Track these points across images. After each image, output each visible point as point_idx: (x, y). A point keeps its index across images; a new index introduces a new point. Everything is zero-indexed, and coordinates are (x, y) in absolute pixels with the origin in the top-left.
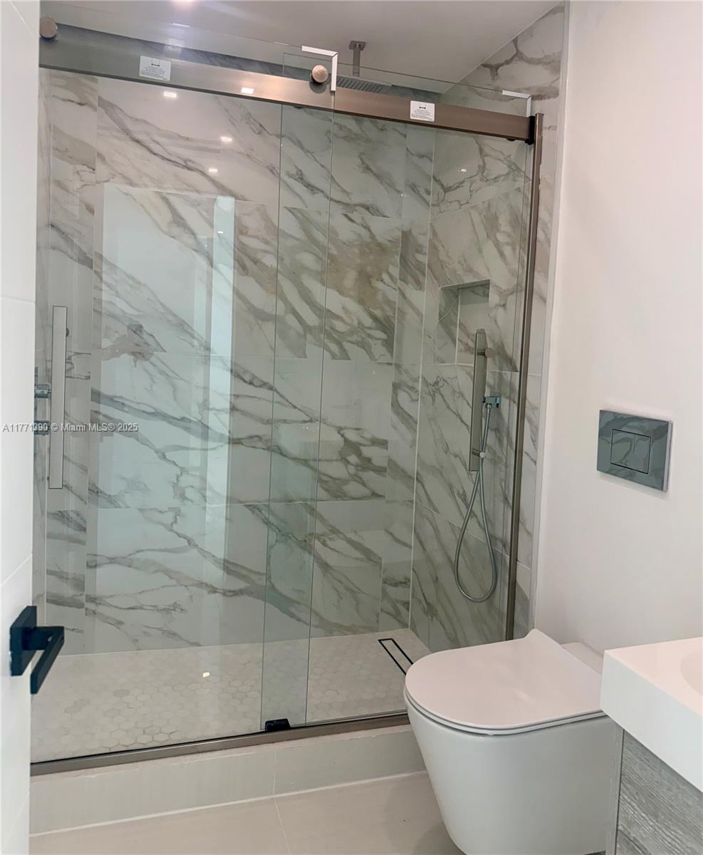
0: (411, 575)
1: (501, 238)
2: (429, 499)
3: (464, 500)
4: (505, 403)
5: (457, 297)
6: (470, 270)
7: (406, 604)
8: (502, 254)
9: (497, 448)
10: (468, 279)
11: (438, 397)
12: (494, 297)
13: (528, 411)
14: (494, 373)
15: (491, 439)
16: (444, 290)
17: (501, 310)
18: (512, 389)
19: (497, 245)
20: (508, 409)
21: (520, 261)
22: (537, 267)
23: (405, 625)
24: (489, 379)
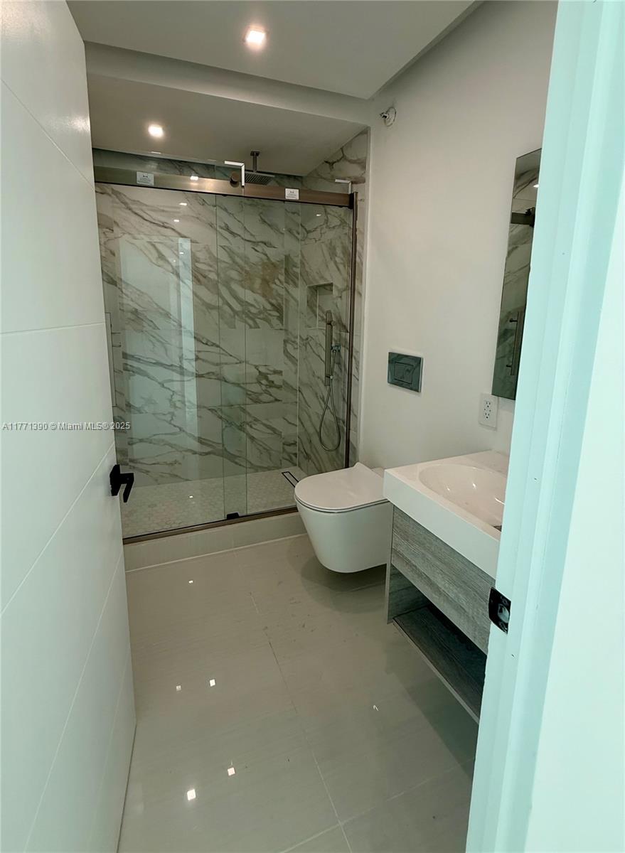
0: (297, 440)
1: (337, 259)
2: (306, 401)
3: (323, 401)
4: (343, 350)
5: (316, 291)
6: (322, 277)
7: (295, 454)
8: (339, 269)
9: (339, 372)
10: (322, 282)
11: (308, 346)
12: (335, 292)
13: (354, 354)
14: (336, 333)
15: (336, 369)
16: (309, 287)
17: (339, 299)
18: (346, 342)
19: (335, 263)
20: (344, 353)
21: (348, 273)
22: (357, 277)
23: (295, 465)
24: (334, 336)
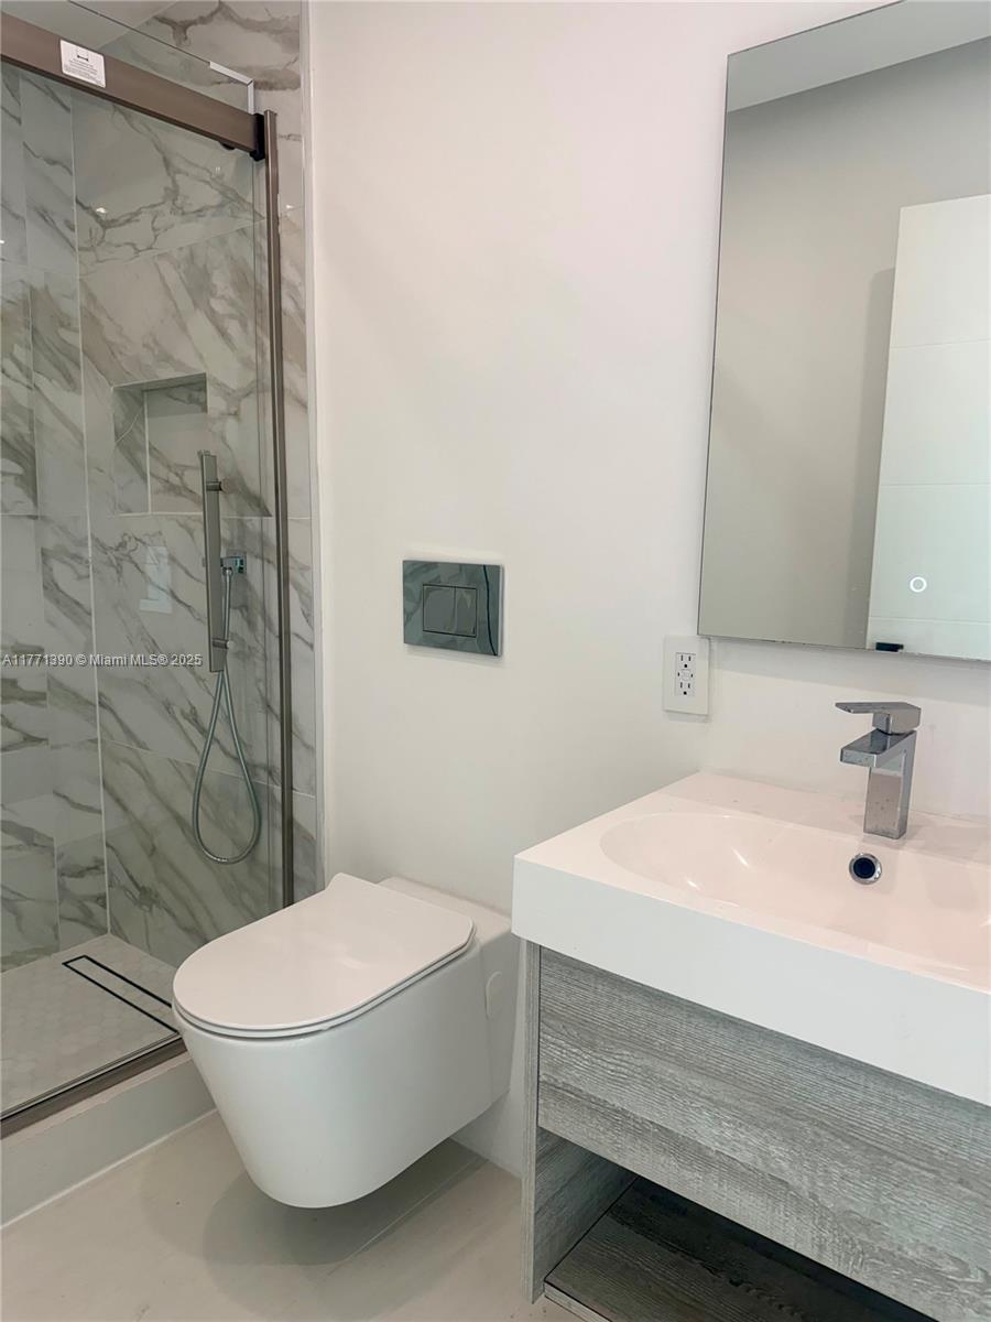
0: (105, 854)
1: (219, 306)
2: (127, 731)
3: (195, 721)
4: (254, 567)
5: (142, 404)
6: (167, 358)
7: (101, 899)
8: (223, 333)
9: (246, 634)
10: (167, 373)
11: (127, 566)
12: (215, 402)
13: (293, 573)
14: (229, 521)
15: (235, 621)
16: (122, 392)
17: (231, 422)
18: (263, 542)
19: (212, 316)
20: (262, 577)
21: (258, 345)
22: (287, 354)
23: (103, 931)
24: (225, 533)
